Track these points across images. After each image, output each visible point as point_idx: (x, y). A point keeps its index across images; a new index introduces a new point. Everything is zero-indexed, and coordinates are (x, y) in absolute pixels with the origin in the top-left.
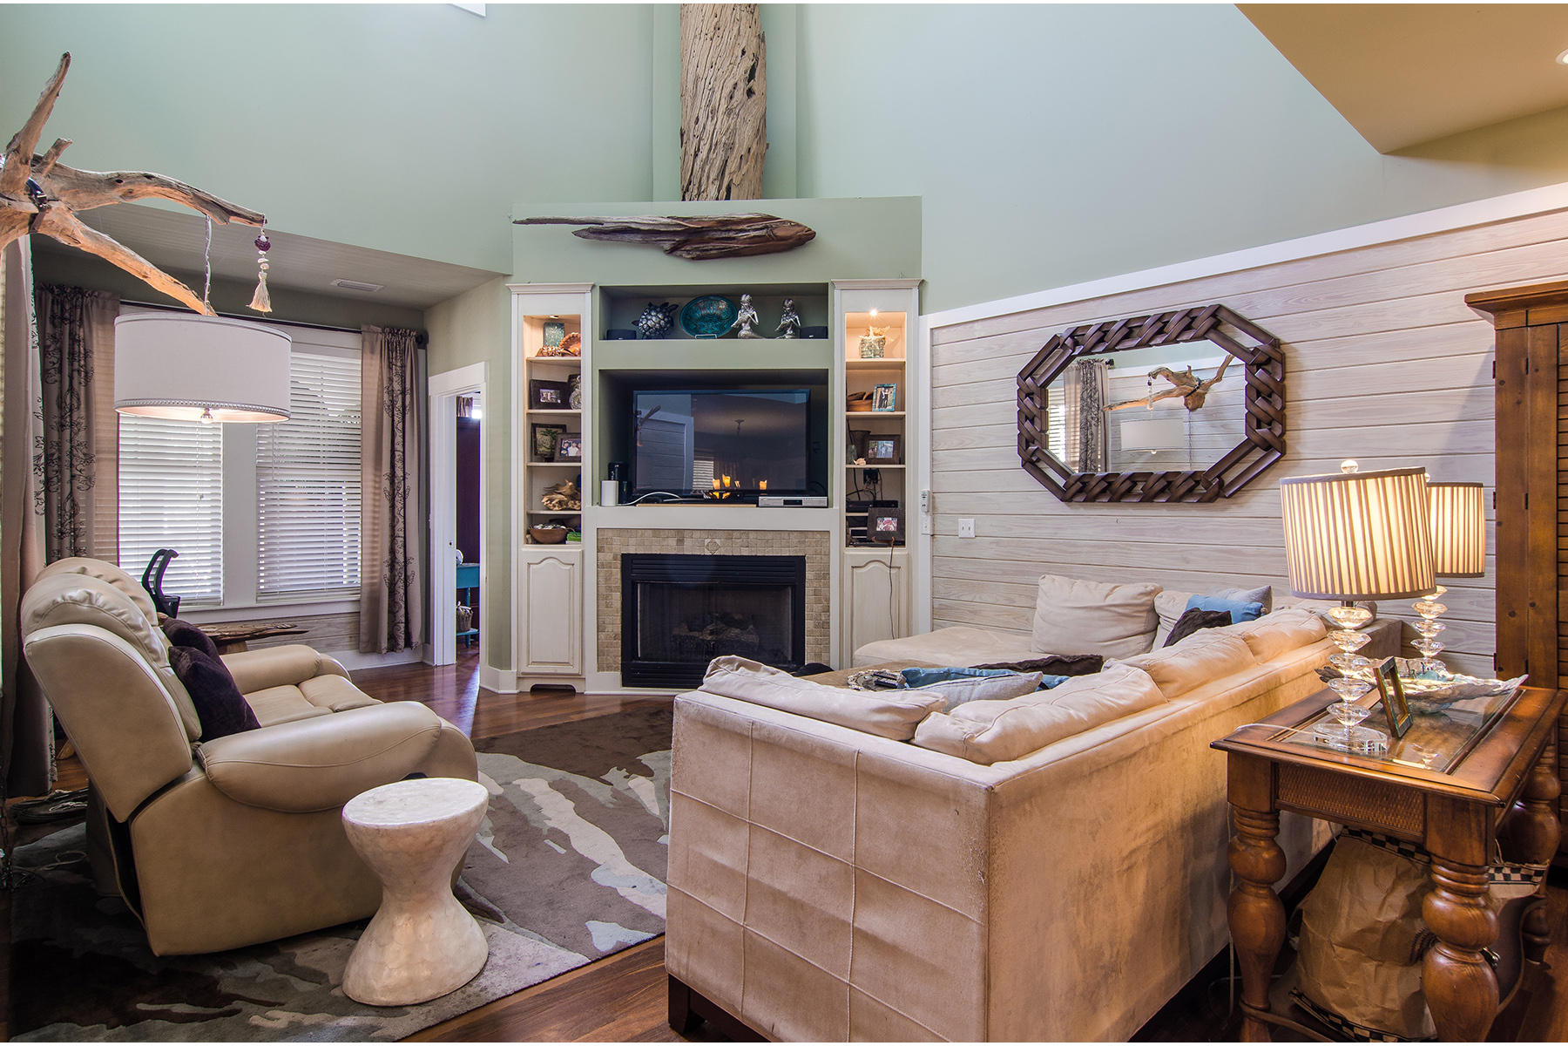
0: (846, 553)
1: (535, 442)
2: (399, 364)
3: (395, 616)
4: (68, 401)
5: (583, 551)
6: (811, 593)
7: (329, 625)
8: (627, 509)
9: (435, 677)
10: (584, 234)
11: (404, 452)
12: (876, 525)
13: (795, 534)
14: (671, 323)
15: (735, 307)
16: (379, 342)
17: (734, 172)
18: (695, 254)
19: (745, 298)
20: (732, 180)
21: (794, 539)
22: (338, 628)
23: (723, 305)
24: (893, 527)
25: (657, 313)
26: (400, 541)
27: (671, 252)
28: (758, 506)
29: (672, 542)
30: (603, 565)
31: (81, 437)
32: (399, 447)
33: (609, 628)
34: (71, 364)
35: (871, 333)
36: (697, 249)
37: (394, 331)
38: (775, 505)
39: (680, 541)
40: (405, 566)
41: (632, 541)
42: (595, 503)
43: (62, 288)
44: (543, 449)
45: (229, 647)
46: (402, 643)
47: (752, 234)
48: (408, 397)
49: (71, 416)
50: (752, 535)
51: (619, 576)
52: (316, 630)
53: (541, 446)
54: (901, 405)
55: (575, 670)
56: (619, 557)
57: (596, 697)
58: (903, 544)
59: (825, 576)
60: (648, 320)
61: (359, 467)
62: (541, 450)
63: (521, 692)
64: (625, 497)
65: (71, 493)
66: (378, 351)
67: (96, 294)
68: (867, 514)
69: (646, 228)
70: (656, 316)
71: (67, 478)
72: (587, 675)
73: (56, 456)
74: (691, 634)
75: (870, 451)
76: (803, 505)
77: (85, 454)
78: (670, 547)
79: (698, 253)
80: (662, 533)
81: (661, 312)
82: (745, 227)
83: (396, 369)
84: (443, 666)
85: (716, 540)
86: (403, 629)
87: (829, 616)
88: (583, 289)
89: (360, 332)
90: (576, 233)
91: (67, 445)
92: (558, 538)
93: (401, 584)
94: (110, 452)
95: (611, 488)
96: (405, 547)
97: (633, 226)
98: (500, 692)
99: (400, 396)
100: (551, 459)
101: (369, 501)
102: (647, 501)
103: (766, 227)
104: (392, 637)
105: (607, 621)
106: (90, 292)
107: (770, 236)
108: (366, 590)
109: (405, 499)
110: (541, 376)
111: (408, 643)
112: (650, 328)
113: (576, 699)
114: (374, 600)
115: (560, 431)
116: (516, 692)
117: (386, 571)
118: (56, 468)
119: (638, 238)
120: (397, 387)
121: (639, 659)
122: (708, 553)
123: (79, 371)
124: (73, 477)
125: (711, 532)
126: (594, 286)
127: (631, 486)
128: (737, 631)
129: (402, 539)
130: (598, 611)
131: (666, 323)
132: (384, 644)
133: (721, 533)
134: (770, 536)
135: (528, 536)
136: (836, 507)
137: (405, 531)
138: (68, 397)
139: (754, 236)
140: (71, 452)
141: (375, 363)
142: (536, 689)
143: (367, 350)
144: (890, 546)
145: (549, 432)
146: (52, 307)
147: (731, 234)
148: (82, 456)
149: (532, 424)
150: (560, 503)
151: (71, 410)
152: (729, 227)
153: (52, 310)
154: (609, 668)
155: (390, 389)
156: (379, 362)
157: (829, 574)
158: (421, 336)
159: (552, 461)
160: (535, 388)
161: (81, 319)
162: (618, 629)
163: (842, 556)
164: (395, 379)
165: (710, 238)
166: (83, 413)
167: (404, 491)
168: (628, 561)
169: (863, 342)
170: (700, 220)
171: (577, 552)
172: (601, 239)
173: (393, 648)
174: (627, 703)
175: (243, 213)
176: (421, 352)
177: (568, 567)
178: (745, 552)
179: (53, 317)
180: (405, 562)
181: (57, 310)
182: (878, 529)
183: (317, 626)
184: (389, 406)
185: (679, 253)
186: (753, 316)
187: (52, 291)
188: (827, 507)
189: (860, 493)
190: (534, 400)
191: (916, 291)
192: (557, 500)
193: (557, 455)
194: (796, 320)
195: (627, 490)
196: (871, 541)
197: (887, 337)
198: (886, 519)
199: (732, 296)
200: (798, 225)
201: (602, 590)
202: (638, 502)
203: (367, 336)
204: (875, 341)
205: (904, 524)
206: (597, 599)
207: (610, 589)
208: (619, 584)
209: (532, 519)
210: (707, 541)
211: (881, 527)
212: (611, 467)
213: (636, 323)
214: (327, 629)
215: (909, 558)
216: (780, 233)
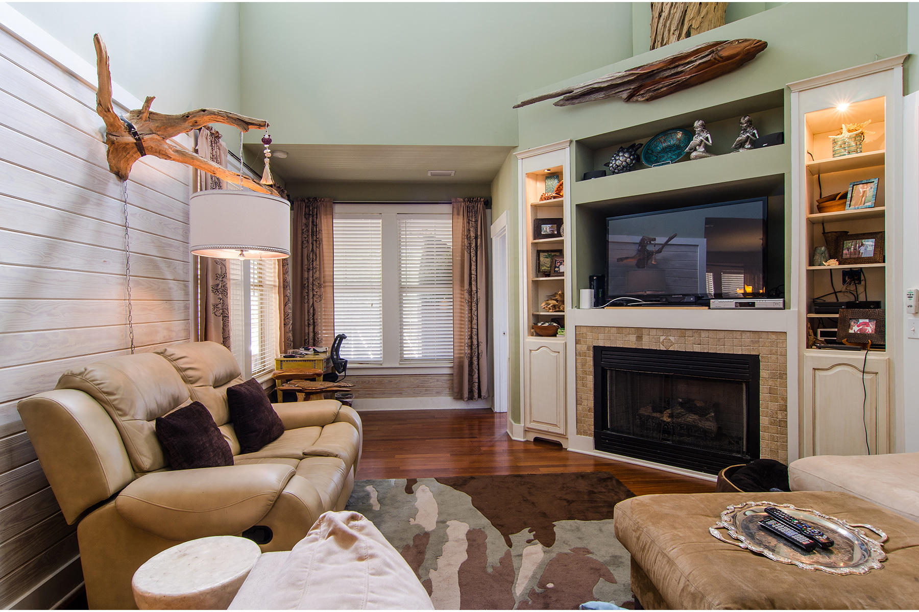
0: (807, 354)
1: (539, 263)
2: (473, 220)
3: (473, 378)
4: (311, 257)
5: (566, 343)
6: (766, 391)
7: (438, 381)
8: (599, 311)
9: (495, 420)
10: (562, 103)
11: (477, 275)
12: (849, 327)
13: (748, 334)
14: (638, 159)
15: (690, 133)
16: (462, 208)
17: (693, 18)
18: (647, 96)
19: (697, 124)
20: (691, 25)
21: (747, 339)
22: (443, 383)
23: (680, 135)
24: (870, 329)
25: (624, 153)
26: (475, 331)
27: (629, 99)
28: (710, 309)
29: (633, 338)
30: (580, 354)
31: (317, 275)
32: (473, 272)
33: (585, 403)
34: (312, 238)
35: (844, 130)
36: (649, 91)
37: (470, 200)
38: (726, 307)
39: (639, 338)
40: (478, 347)
41: (601, 336)
42: (574, 306)
43: (308, 199)
44: (545, 268)
45: (311, 396)
46: (476, 395)
47: (697, 63)
48: (479, 240)
49: (312, 264)
50: (703, 334)
51: (591, 363)
52: (431, 383)
53: (543, 265)
54: (879, 199)
55: (561, 431)
56: (592, 348)
57: (578, 455)
58: (881, 347)
59: (782, 375)
60: (616, 160)
61: (451, 286)
62: (543, 268)
63: (527, 441)
64: (599, 301)
65: (313, 303)
66: (462, 213)
67: (323, 200)
68: (837, 316)
69: (606, 85)
70: (623, 156)
71: (311, 296)
72: (569, 436)
73: (306, 285)
74: (655, 415)
75: (845, 251)
76: (756, 306)
77: (318, 284)
78: (630, 342)
79: (650, 94)
80: (624, 330)
81: (627, 152)
82: (692, 59)
83: (472, 223)
84: (500, 412)
85: (670, 338)
86: (477, 387)
87: (786, 415)
88: (563, 146)
89: (451, 203)
90: (556, 104)
91: (311, 280)
92: (551, 332)
93: (475, 358)
94: (330, 282)
95: (587, 295)
96: (478, 335)
97: (596, 86)
98: (513, 438)
99: (474, 240)
100: (549, 276)
101: (457, 307)
102: (614, 305)
103: (713, 52)
104: (471, 391)
105: (583, 397)
106: (320, 199)
107: (715, 59)
108: (456, 361)
109: (477, 305)
110: (542, 215)
111: (480, 396)
112: (618, 166)
113: (562, 454)
114: (461, 367)
115: (558, 254)
116: (523, 440)
117: (467, 351)
118: (307, 291)
119: (601, 95)
120: (472, 234)
121: (608, 429)
122: (663, 348)
123: (316, 241)
124: (314, 295)
125: (666, 331)
126: (571, 142)
127: (605, 293)
128: (696, 417)
129: (476, 330)
130: (576, 388)
131: (632, 160)
132: (466, 395)
133: (675, 332)
134: (721, 335)
135: (532, 330)
136: (794, 308)
137: (477, 325)
138: (311, 254)
139: (700, 64)
140: (313, 283)
141: (460, 221)
142: (537, 440)
143: (455, 212)
144: (864, 349)
145: (549, 255)
146: (305, 209)
147: (680, 69)
148: (317, 285)
149: (537, 251)
150: (554, 306)
151: (313, 261)
152: (677, 64)
153: (305, 211)
154: (585, 433)
155: (469, 236)
156: (462, 220)
157: (786, 374)
158: (487, 201)
159: (549, 277)
160: (538, 224)
161: (317, 214)
162: (591, 404)
163: (800, 359)
164: (471, 229)
165: (660, 78)
166: (318, 263)
167: (477, 300)
168: (599, 352)
169: (835, 142)
170: (652, 65)
171: (561, 343)
172: (573, 104)
173: (471, 398)
174: (599, 463)
175: (254, 122)
176: (488, 211)
177: (556, 354)
178: (697, 349)
179: (305, 214)
180: (478, 344)
181: (307, 210)
182: (851, 331)
183: (431, 381)
184: (467, 247)
185: (635, 98)
186: (707, 139)
187: (305, 202)
188: (784, 309)
189: (837, 294)
190: (537, 233)
191: (899, 71)
192: (551, 305)
193: (552, 271)
194: (754, 135)
195: (602, 296)
196: (842, 344)
197: (865, 131)
198: (861, 321)
199: (685, 125)
200: (746, 40)
201: (579, 372)
202: (607, 306)
203: (455, 205)
204: (850, 138)
205: (884, 326)
206: (576, 380)
207: (585, 372)
208: (592, 369)
209: (537, 318)
210: (662, 338)
211: (854, 329)
212: (591, 278)
213: (607, 165)
214: (436, 383)
215: (889, 363)
216: (725, 53)
